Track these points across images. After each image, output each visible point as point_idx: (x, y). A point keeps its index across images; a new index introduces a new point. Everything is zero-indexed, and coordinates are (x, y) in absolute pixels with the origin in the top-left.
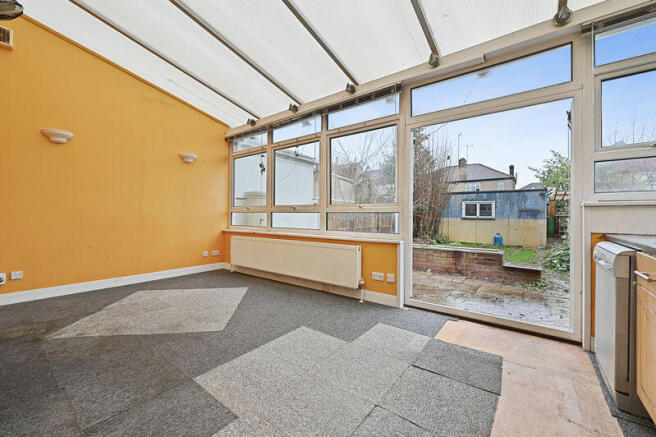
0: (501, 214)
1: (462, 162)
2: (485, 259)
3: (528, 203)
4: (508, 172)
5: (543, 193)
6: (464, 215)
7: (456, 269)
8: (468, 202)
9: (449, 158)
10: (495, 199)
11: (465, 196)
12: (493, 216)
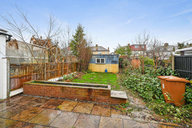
0: (107, 62)
1: (97, 46)
2: (103, 93)
3: (114, 59)
4: (107, 49)
5: (118, 56)
6: (96, 63)
7: (89, 98)
8: (98, 58)
9: (91, 43)
10: (105, 57)
11: (96, 56)
12: (105, 63)
